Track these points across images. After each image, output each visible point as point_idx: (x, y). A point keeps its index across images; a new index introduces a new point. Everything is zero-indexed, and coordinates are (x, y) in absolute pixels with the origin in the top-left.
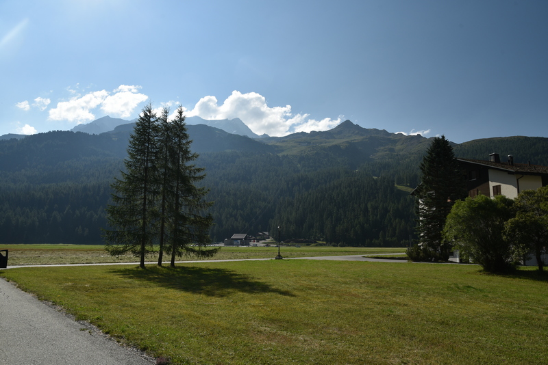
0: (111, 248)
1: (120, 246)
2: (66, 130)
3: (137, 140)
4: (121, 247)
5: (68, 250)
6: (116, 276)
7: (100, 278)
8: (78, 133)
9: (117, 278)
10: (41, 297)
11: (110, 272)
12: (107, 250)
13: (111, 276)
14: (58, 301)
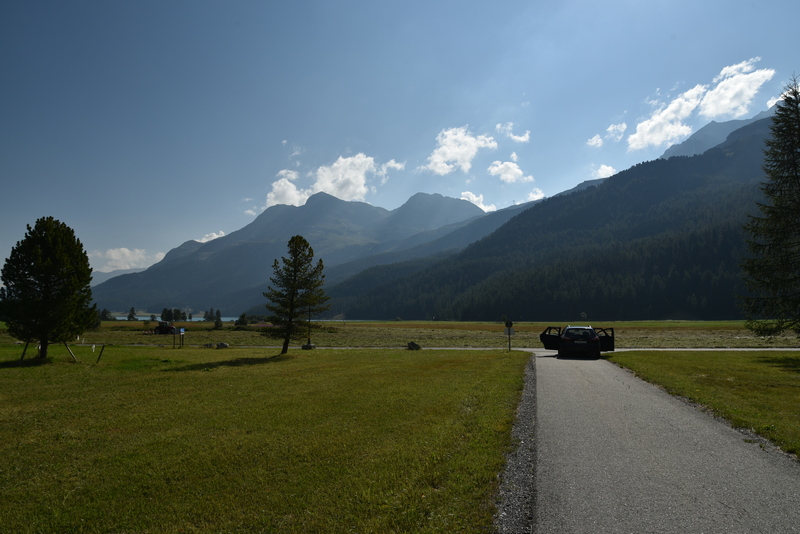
0: (755, 325)
1: (770, 321)
2: (655, 159)
3: (779, 148)
4: (772, 323)
5: (683, 328)
6: (774, 369)
7: (746, 370)
8: (672, 159)
9: (775, 371)
10: (671, 390)
11: (761, 362)
12: (748, 327)
13: (764, 367)
14: (697, 398)
